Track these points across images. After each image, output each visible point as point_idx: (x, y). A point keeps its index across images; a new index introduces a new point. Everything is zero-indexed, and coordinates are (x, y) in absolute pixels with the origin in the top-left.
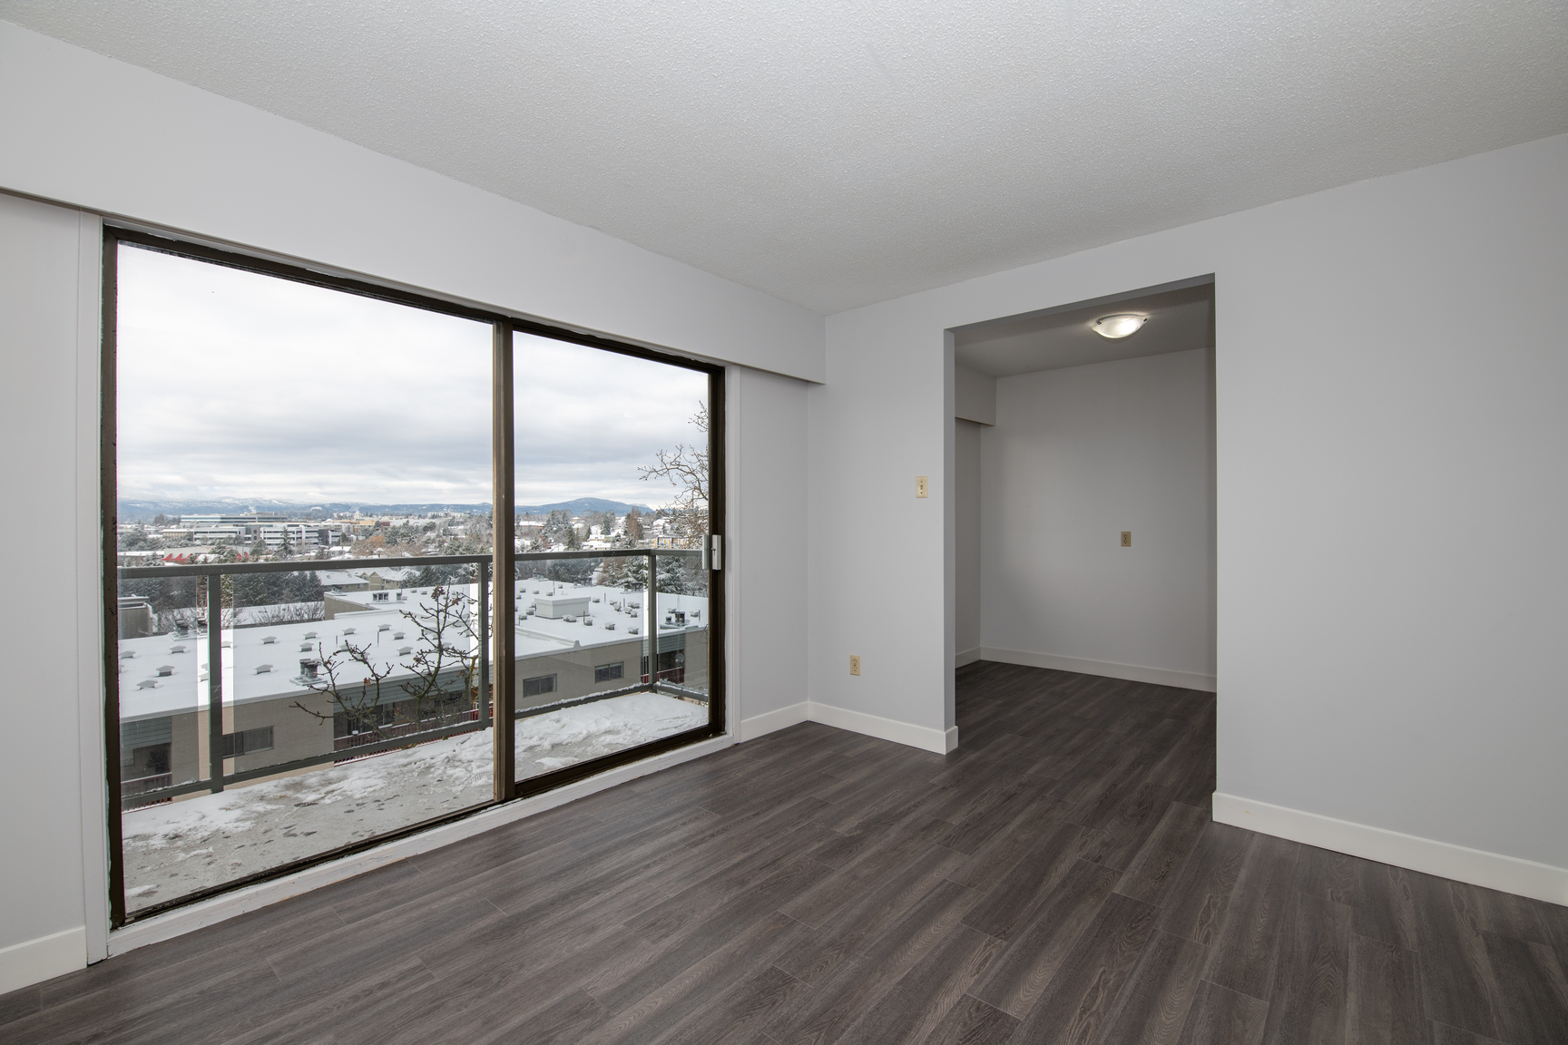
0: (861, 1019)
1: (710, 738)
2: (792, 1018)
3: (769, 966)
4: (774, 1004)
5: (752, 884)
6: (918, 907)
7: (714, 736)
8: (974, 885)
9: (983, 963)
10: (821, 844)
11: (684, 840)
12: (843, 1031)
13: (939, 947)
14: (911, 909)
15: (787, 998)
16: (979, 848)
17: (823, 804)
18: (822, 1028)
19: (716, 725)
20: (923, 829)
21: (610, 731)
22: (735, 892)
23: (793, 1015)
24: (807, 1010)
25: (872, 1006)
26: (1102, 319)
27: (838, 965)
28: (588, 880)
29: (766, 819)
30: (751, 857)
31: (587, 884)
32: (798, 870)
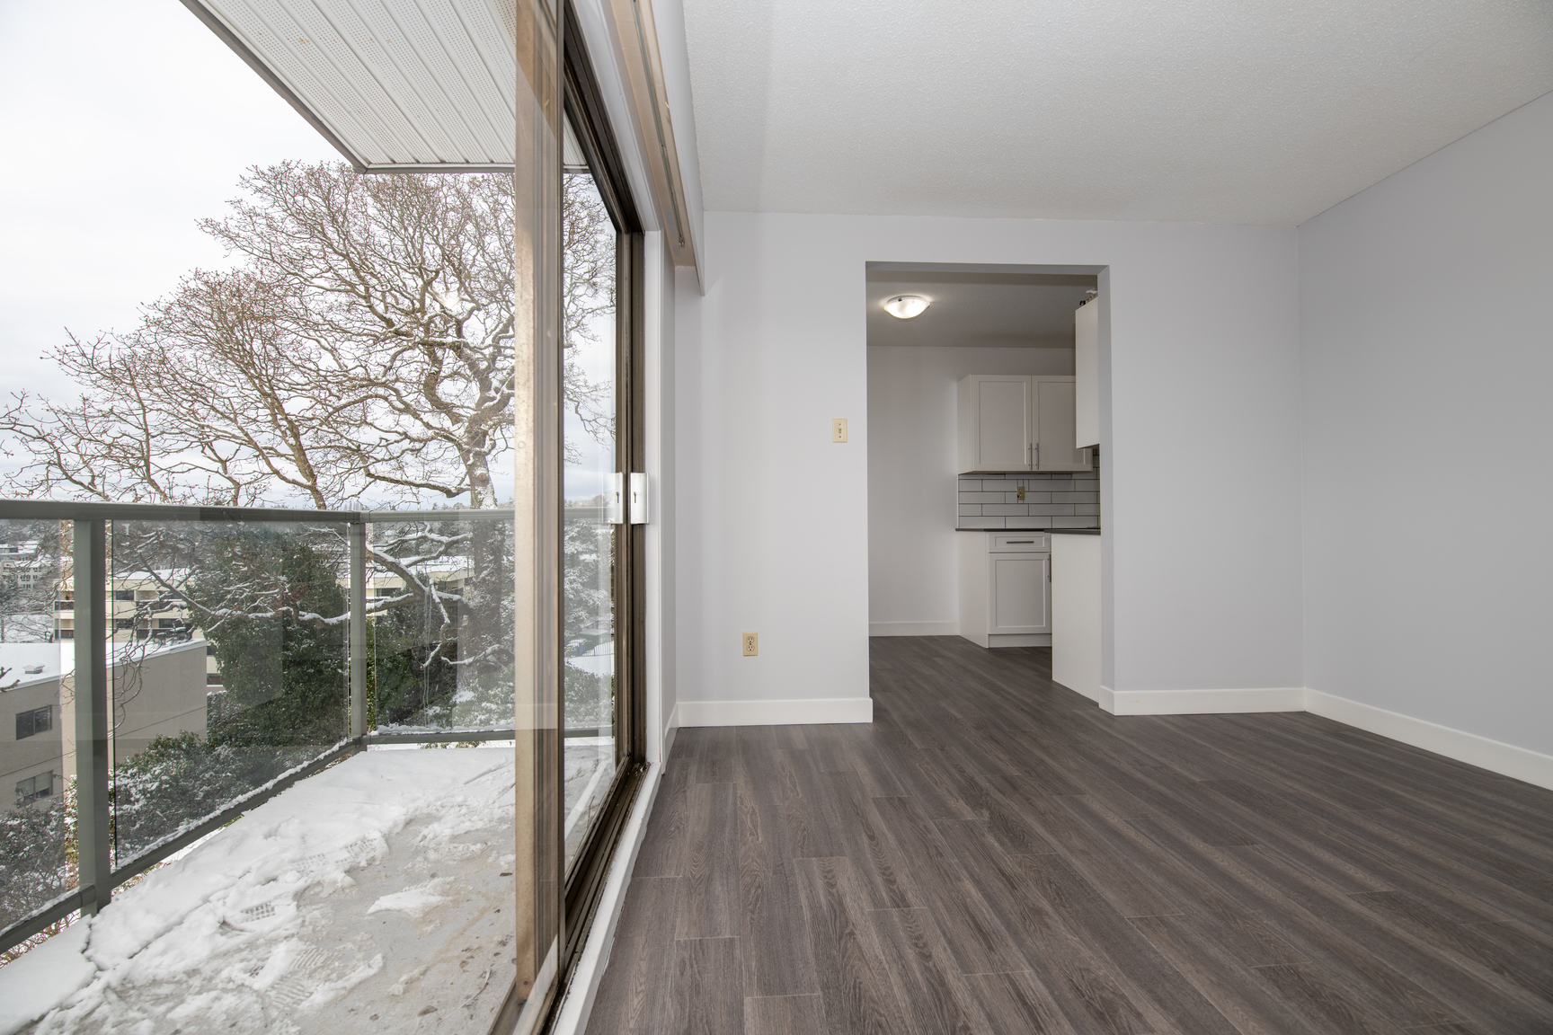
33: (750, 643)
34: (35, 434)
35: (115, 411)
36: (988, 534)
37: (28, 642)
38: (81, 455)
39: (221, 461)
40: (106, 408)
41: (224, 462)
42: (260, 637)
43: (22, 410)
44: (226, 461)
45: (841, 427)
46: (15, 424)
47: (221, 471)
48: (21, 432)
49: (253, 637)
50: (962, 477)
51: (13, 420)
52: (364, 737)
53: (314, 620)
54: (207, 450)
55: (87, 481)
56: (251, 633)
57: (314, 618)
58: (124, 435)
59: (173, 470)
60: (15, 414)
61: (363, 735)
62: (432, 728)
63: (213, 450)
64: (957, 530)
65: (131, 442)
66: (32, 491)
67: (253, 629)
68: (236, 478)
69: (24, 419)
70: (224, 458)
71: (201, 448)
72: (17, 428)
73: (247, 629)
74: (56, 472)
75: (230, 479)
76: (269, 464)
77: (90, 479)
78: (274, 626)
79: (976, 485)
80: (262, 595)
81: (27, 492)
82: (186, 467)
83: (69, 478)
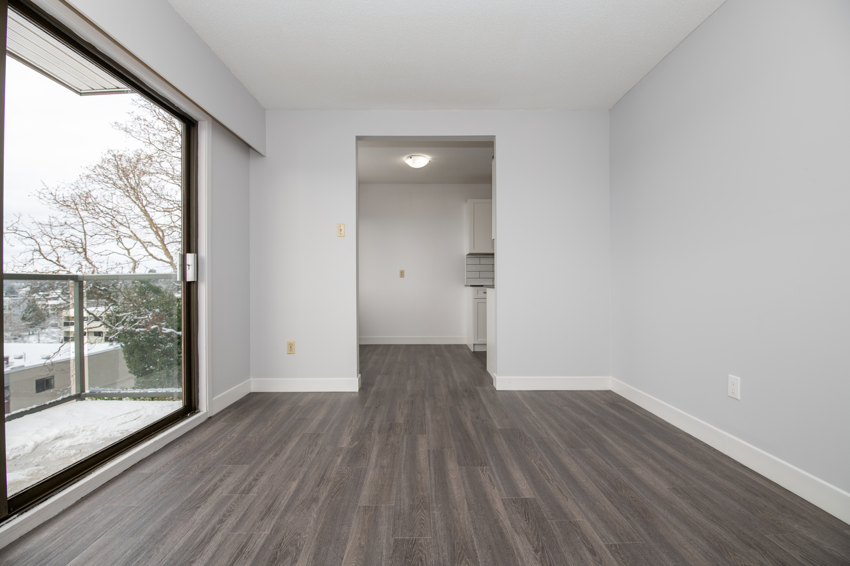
0: (475, 539)
1: (189, 417)
2: (441, 561)
3: (392, 541)
4: (421, 560)
5: (322, 498)
6: (432, 468)
7: (192, 415)
8: (444, 447)
9: (491, 481)
10: (341, 457)
11: (234, 491)
12: (474, 550)
13: (464, 483)
14: (430, 470)
15: (424, 552)
16: (425, 430)
17: (317, 435)
18: (463, 556)
19: (191, 407)
20: (390, 430)
21: (60, 437)
22: (315, 508)
23: (440, 560)
24: (443, 552)
25: (472, 529)
26: (412, 156)
27: (429, 517)
28: (169, 556)
29: (287, 455)
30: (302, 481)
31: (171, 559)
32: (344, 477)
33: (291, 347)
34: (27, 235)
35: (67, 223)
36: (473, 288)
37: (51, 343)
38: (52, 246)
39: (126, 249)
40: (63, 221)
41: (128, 250)
42: (144, 342)
43: (19, 222)
44: (129, 249)
45: (342, 228)
46: (16, 230)
47: (127, 254)
48: (19, 234)
49: (140, 341)
50: (469, 256)
51: (15, 229)
52: (83, 393)
53: (171, 333)
54: (120, 243)
55: (55, 259)
56: (139, 339)
57: (171, 332)
58: (72, 235)
59: (101, 254)
60: (16, 225)
61: (81, 392)
62: (117, 390)
63: (122, 244)
64: (466, 286)
65: (76, 240)
66: (25, 264)
67: (140, 337)
68: (134, 258)
69: (21, 228)
70: (128, 248)
71: (117, 242)
72: (18, 232)
73: (137, 337)
74: (37, 254)
75: (132, 258)
76: (147, 251)
77: (56, 259)
78: (152, 336)
79: (476, 261)
80: (140, 319)
81: (23, 265)
82: (108, 252)
83: (45, 258)
